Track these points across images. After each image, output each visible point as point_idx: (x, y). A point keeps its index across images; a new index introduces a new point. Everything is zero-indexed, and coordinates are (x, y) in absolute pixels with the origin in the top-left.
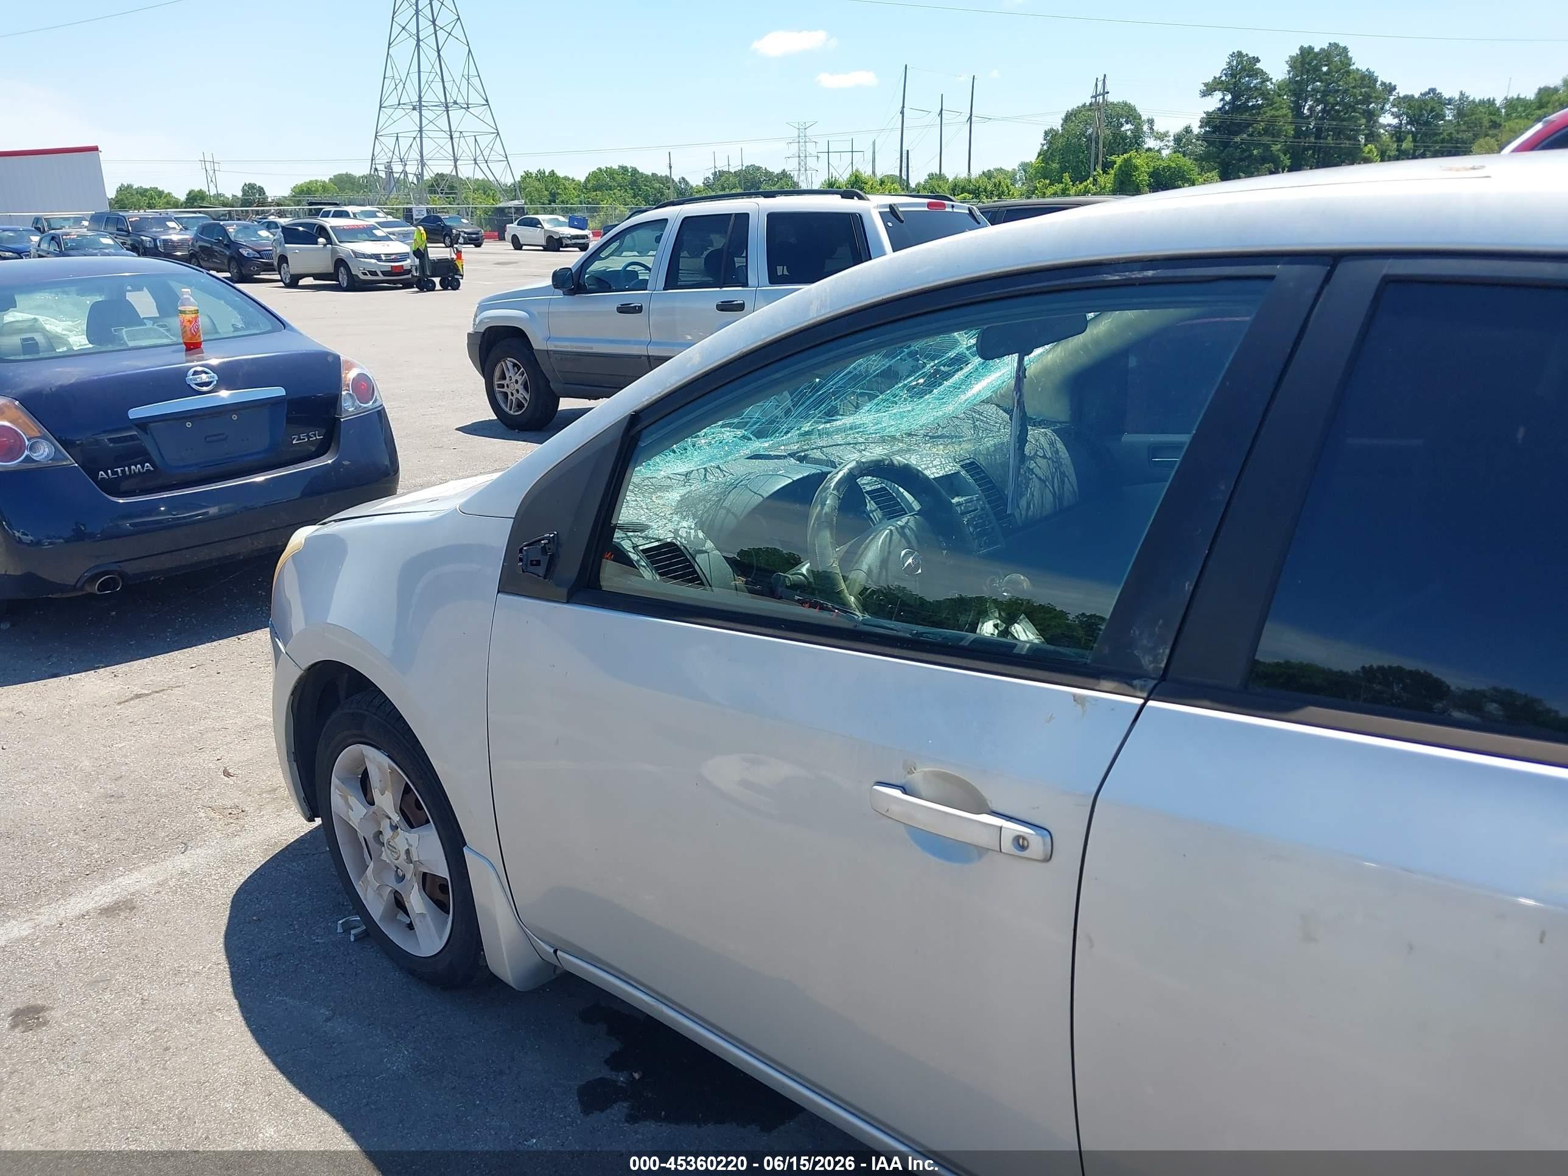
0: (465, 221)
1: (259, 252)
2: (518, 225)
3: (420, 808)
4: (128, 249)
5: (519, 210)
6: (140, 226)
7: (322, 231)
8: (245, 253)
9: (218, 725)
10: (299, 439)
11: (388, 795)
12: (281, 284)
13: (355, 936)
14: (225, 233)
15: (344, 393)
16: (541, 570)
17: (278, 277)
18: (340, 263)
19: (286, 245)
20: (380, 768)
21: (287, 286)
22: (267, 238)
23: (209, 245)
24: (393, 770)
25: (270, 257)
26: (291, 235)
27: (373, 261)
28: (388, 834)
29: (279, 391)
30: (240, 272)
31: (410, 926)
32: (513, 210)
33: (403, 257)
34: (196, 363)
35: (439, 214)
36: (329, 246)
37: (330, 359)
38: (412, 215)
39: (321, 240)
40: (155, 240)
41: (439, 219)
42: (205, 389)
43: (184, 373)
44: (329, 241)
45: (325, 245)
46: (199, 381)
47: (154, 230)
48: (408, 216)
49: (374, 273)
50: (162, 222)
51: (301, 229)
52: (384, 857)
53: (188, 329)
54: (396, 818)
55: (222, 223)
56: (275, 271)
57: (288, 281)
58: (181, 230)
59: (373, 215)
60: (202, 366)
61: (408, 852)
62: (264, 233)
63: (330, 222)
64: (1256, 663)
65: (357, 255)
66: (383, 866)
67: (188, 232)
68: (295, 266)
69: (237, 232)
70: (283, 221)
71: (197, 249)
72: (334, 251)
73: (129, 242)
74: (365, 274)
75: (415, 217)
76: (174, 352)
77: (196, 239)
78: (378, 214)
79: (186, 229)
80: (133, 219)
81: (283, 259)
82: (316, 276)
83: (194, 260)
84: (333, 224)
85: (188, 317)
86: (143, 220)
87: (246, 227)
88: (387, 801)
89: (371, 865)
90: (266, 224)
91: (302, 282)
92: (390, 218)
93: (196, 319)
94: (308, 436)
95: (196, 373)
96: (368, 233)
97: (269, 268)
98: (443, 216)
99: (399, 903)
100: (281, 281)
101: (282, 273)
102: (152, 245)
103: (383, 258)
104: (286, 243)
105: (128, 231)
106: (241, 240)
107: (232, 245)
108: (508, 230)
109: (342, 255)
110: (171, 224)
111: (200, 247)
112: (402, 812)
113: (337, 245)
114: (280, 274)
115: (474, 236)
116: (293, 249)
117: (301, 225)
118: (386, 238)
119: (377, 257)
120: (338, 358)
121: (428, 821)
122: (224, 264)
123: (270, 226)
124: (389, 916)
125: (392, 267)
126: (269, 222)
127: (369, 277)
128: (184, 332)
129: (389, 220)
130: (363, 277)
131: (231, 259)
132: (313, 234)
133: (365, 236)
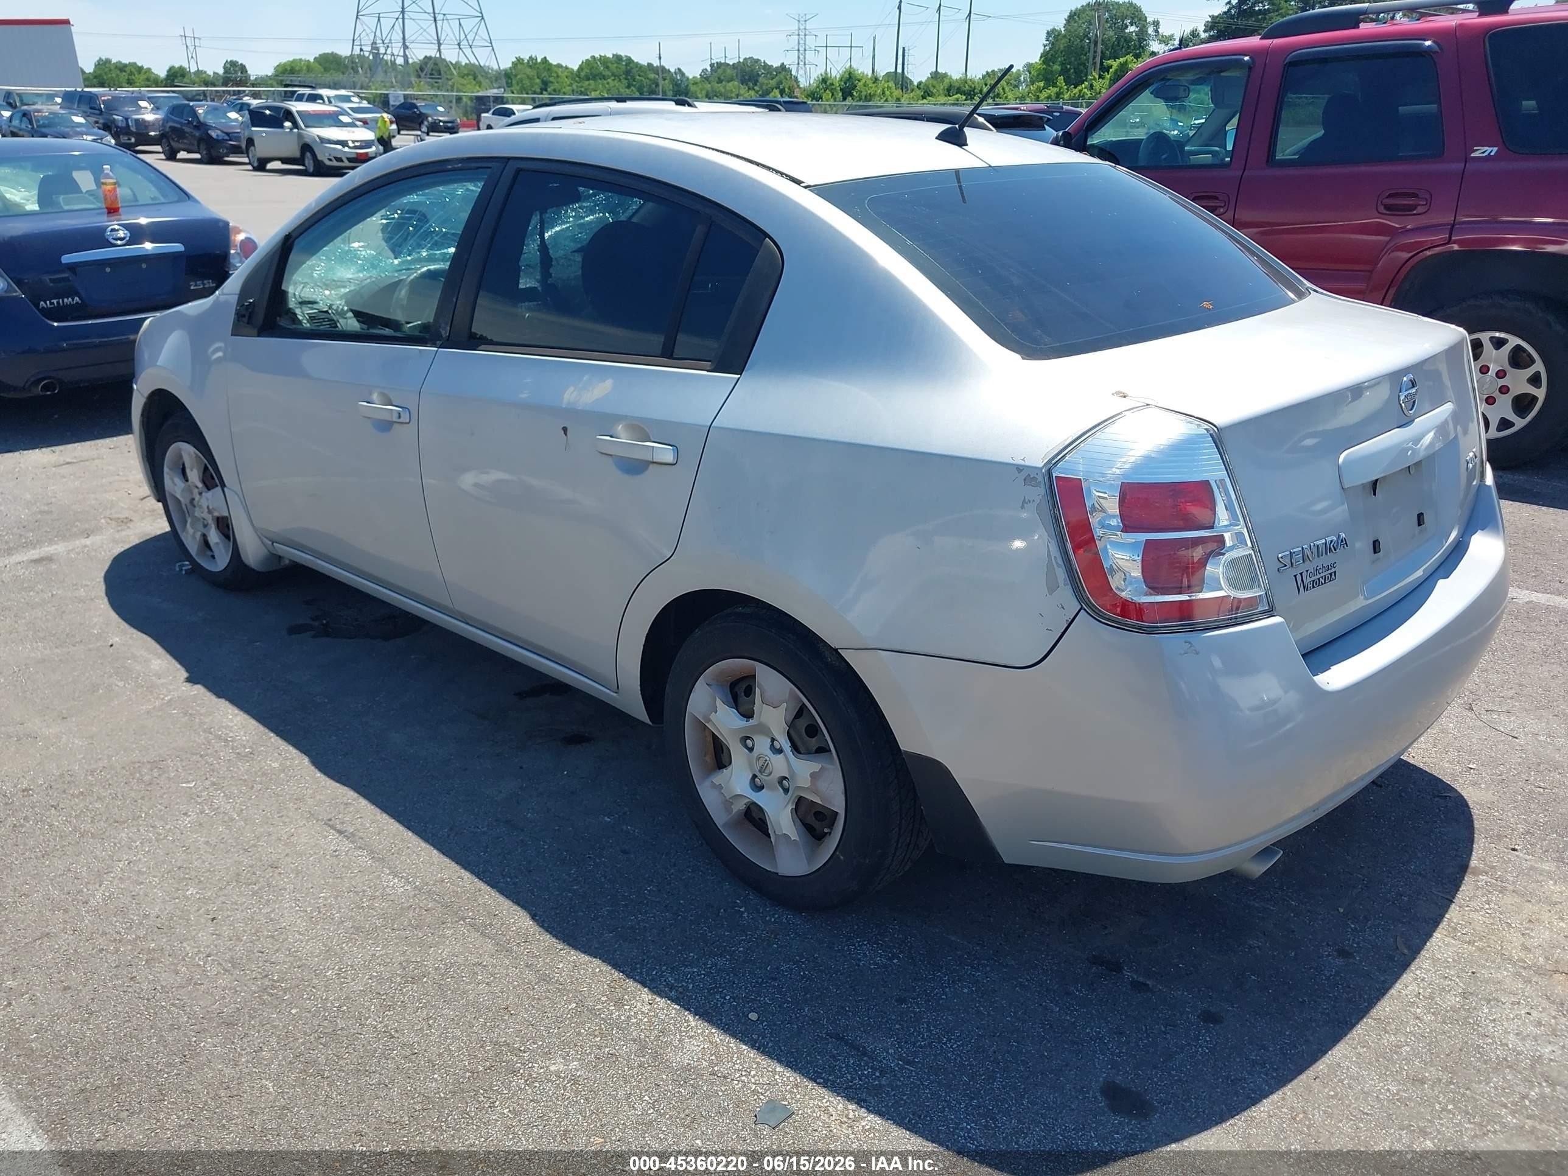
0: (441, 109)
1: (228, 134)
2: (493, 114)
3: (213, 478)
4: (99, 128)
5: (499, 100)
6: (113, 105)
7: (289, 115)
8: (213, 134)
9: (124, 479)
10: (196, 285)
11: (195, 471)
12: (250, 167)
13: (186, 570)
14: (195, 114)
15: (232, 252)
16: (245, 320)
17: (246, 160)
18: (306, 148)
19: (254, 129)
20: (189, 454)
21: (255, 169)
22: (236, 120)
23: (179, 126)
24: (197, 456)
25: (238, 139)
26: (257, 118)
27: (339, 147)
28: (197, 497)
29: (178, 247)
30: (209, 153)
31: (213, 557)
32: (491, 99)
33: (367, 144)
34: (115, 222)
35: (415, 101)
36: (296, 130)
37: (221, 224)
38: (388, 102)
39: (287, 124)
40: (127, 119)
41: (415, 106)
42: (119, 242)
43: (103, 230)
44: (295, 125)
45: (291, 129)
46: (114, 236)
47: (126, 109)
48: (383, 103)
49: (339, 160)
50: (134, 100)
51: (268, 112)
52: (196, 514)
53: (108, 197)
54: (200, 485)
55: (191, 104)
56: (242, 153)
57: (256, 164)
58: (152, 109)
59: (347, 99)
60: (118, 225)
61: (208, 507)
62: (233, 115)
63: (296, 107)
64: (471, 332)
65: (323, 140)
66: (196, 520)
67: (160, 112)
68: (261, 149)
69: (206, 113)
70: (255, 103)
71: (167, 130)
72: (300, 136)
73: (101, 121)
74: (330, 160)
75: (392, 103)
76: (98, 214)
77: (165, 120)
78: (352, 99)
79: (158, 108)
80: (106, 98)
81: (250, 142)
82: (284, 161)
83: (164, 141)
84: (298, 109)
85: (109, 187)
86: (115, 99)
87: (216, 109)
88: (194, 476)
89: (189, 520)
90: (239, 106)
91: (269, 166)
92: (365, 104)
93: (115, 189)
94: (204, 284)
95: (113, 230)
96: (333, 119)
97: (237, 150)
98: (419, 104)
99: (206, 544)
100: (249, 164)
101: (250, 156)
102: (124, 125)
103: (351, 144)
104: (254, 126)
105: (100, 110)
106: (210, 121)
107: (201, 126)
108: (482, 119)
109: (308, 141)
110: (143, 104)
111: (170, 127)
112: (204, 482)
113: (302, 129)
114: (248, 157)
115: (450, 125)
116: (260, 132)
117: (268, 108)
118: (352, 125)
119: (344, 143)
120: (227, 224)
121: (217, 486)
122: (193, 145)
123: (241, 108)
124: (200, 552)
125: (357, 154)
126: (243, 104)
127: (335, 163)
128: (106, 199)
129: (362, 105)
130: (328, 163)
131: (200, 140)
132: (278, 118)
133: (331, 122)
